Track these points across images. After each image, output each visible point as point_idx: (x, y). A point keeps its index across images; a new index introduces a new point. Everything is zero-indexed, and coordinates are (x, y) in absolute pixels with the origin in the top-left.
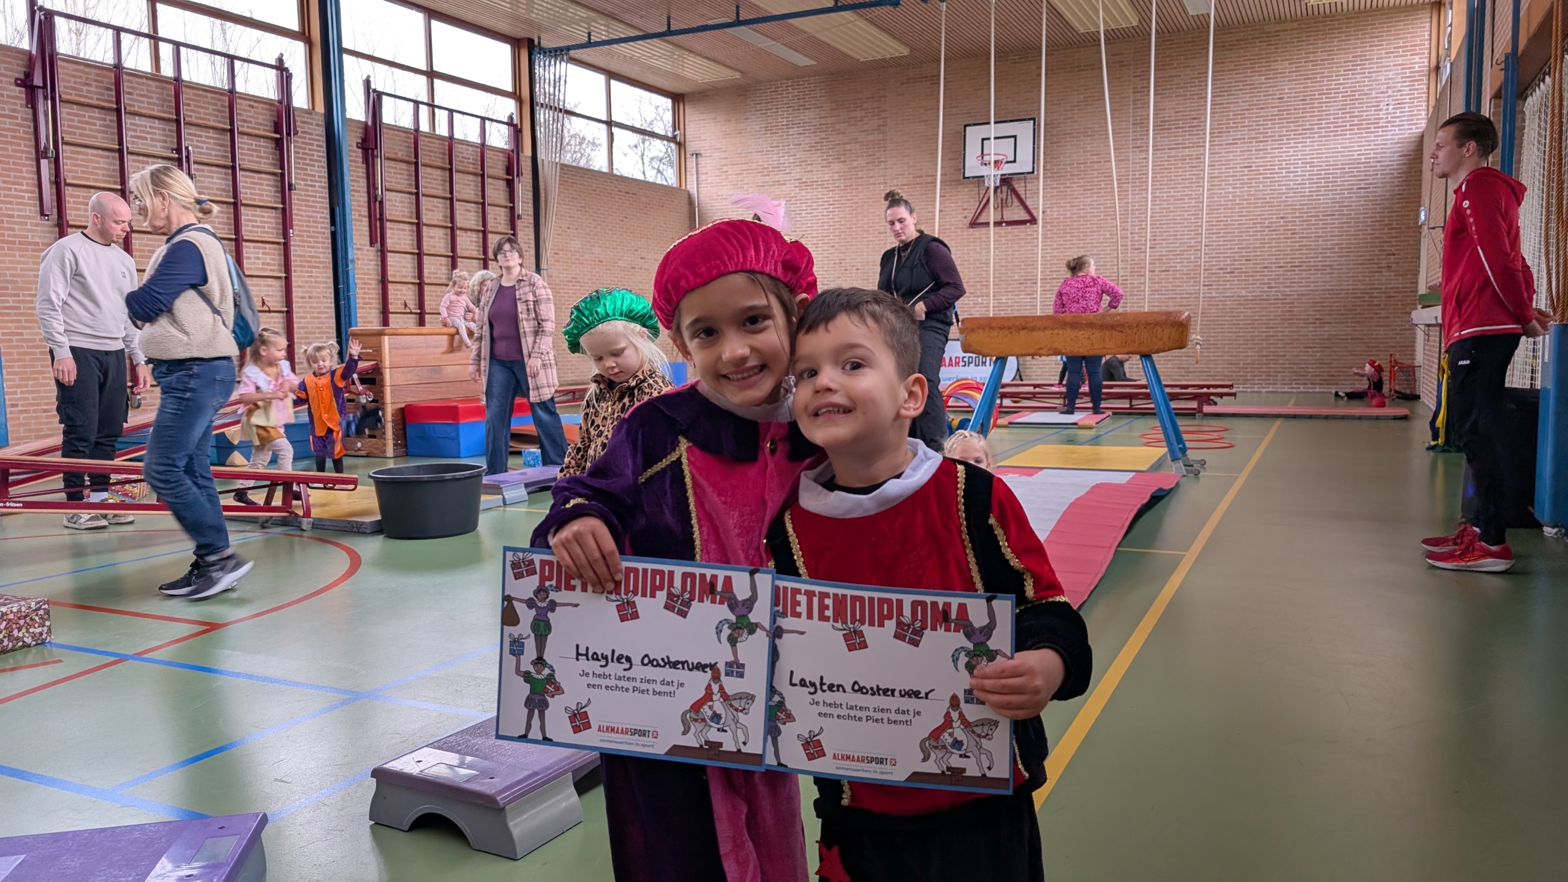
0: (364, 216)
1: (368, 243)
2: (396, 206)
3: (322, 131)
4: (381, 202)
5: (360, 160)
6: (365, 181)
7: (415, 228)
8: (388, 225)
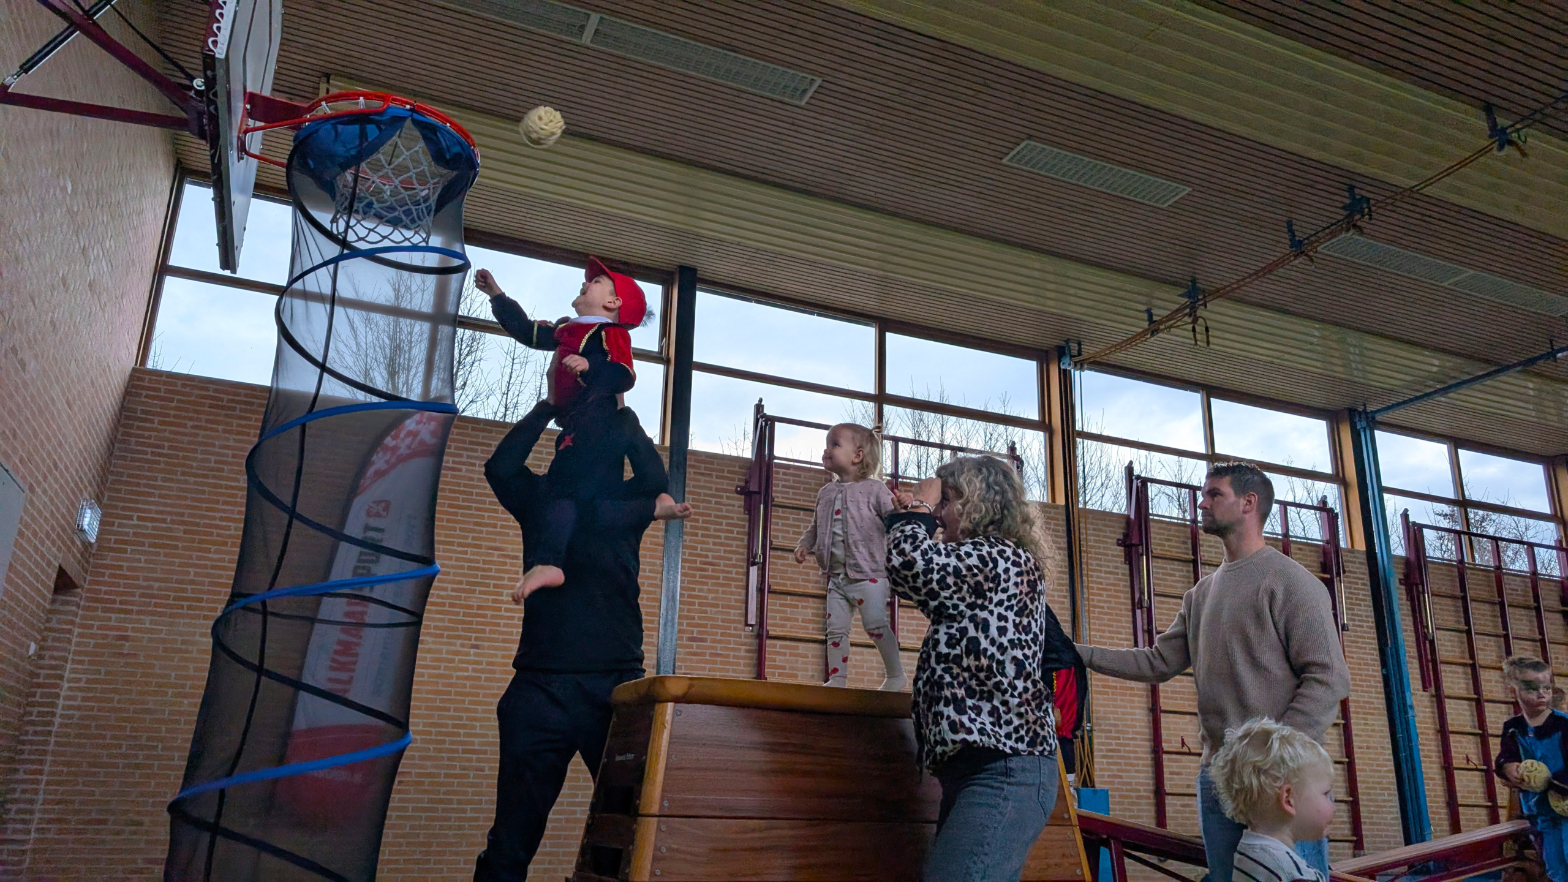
0: (1414, 658)
1: (1421, 687)
2: (1448, 646)
3: (1365, 569)
4: (1432, 642)
5: (1404, 597)
6: (1411, 618)
7: (1469, 670)
8: (1442, 667)
